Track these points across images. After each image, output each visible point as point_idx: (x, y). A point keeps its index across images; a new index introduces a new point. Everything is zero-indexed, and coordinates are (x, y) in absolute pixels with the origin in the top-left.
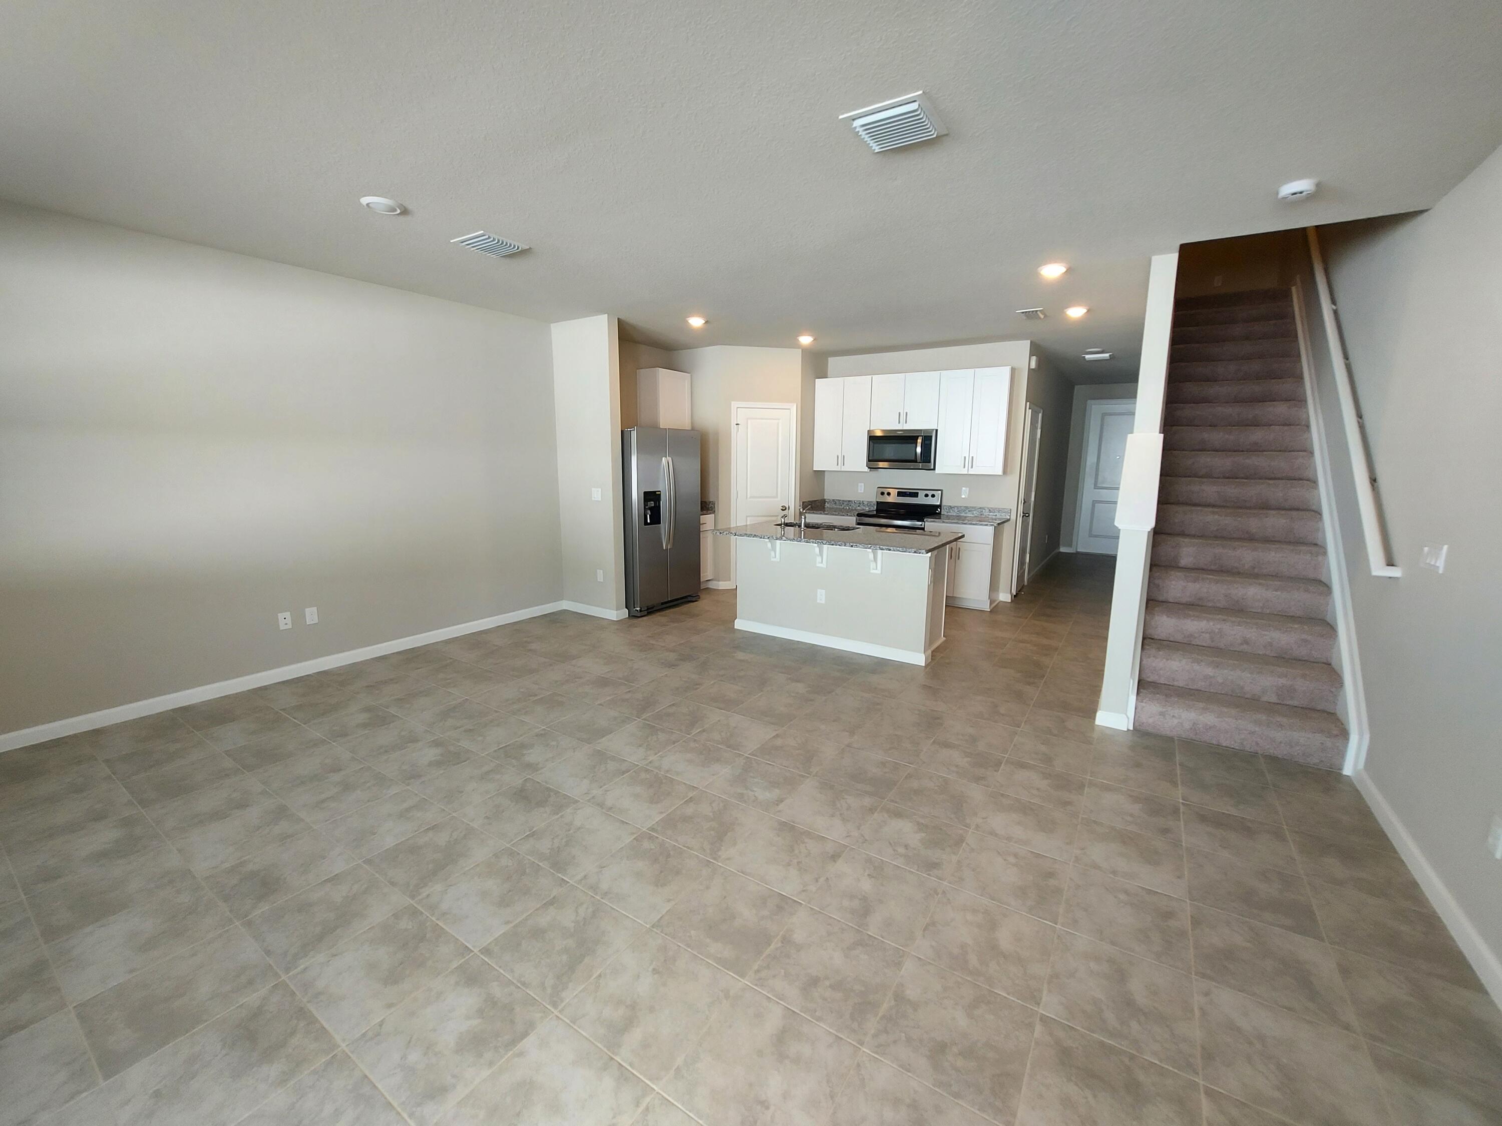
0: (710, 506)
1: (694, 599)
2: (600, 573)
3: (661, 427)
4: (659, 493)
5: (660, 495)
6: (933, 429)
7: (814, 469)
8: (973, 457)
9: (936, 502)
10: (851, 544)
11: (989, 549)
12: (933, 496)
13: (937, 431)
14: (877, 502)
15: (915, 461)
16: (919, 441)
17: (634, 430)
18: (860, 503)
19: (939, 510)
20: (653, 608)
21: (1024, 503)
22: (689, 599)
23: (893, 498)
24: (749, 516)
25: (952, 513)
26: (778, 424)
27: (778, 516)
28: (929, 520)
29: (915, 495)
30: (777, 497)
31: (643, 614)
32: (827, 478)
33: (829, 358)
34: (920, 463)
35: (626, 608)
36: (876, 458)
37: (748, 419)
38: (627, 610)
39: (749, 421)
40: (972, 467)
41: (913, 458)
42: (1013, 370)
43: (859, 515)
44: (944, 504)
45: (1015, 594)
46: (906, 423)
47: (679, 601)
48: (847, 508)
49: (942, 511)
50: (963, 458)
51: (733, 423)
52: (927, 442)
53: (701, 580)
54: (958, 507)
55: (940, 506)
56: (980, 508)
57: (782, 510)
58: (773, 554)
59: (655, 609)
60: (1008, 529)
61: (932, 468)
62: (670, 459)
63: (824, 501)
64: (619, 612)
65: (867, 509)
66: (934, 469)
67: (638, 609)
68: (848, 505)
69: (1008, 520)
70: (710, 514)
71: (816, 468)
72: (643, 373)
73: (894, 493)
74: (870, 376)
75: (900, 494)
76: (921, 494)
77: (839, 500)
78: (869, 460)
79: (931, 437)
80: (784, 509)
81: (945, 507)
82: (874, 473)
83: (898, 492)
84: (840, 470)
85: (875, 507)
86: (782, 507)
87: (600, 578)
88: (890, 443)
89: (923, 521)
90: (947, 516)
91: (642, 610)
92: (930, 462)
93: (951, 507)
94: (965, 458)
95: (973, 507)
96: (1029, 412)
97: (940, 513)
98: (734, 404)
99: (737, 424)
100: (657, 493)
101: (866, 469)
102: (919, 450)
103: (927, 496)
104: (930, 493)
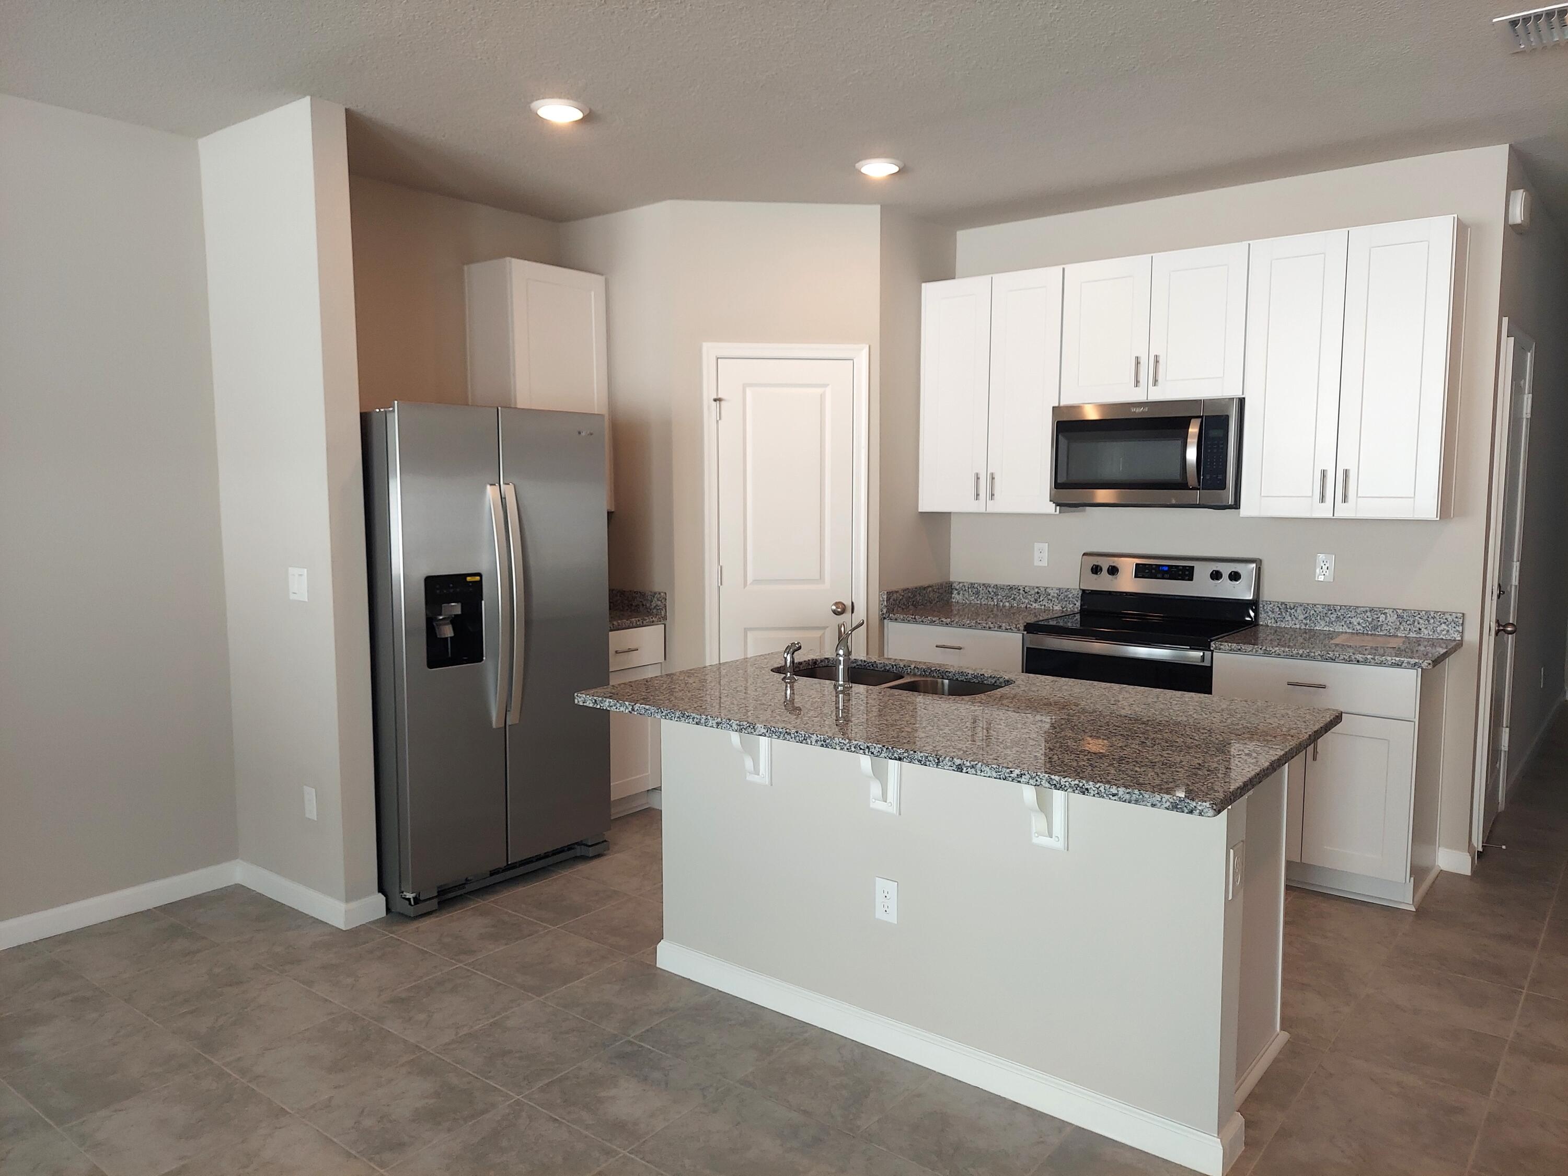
0: (654, 604)
1: (591, 852)
2: (310, 794)
3: (518, 406)
4: (478, 578)
5: (480, 583)
6: (1233, 398)
7: (919, 511)
8: (1346, 472)
9: (1243, 591)
10: (958, 762)
11: (1407, 735)
12: (1235, 576)
13: (1242, 401)
14: (1084, 591)
15: (1182, 485)
16: (1194, 430)
17: (394, 411)
18: (1039, 594)
19: (1252, 614)
20: (462, 886)
21: (1499, 597)
22: (579, 851)
23: (1127, 582)
24: (751, 629)
25: (1288, 623)
26: (822, 397)
27: (825, 628)
28: (1226, 646)
29: (1186, 573)
30: (821, 578)
31: (422, 908)
32: (956, 527)
33: (958, 233)
34: (1194, 489)
35: (381, 890)
36: (1076, 477)
37: (745, 386)
38: (384, 898)
39: (749, 391)
40: (1345, 499)
41: (1176, 476)
42: (1462, 229)
43: (1031, 628)
44: (1266, 595)
45: (1480, 849)
46: (1155, 382)
47: (550, 860)
48: (1007, 604)
49: (1262, 615)
50: (1318, 476)
51: (708, 394)
52: (1214, 433)
53: (612, 799)
54: (1305, 608)
55: (1254, 604)
56: (1372, 610)
57: (835, 612)
58: (749, 763)
59: (469, 888)
60: (1453, 669)
61: (1231, 501)
62: (509, 491)
63: (948, 588)
64: (354, 905)
65: (1057, 608)
66: (1236, 505)
67: (410, 896)
68: (1008, 597)
69: (1460, 644)
70: (652, 623)
71: (925, 506)
72: (477, 273)
73: (1128, 567)
74: (1061, 268)
75: (1142, 571)
76: (1202, 572)
77: (986, 586)
78: (1058, 485)
79: (1226, 419)
80: (840, 610)
81: (1269, 608)
82: (1075, 519)
83: (1137, 565)
84: (983, 510)
85: (1078, 604)
86: (836, 604)
87: (311, 811)
88: (1114, 439)
89: (1205, 647)
90: (1276, 631)
91: (422, 898)
92: (1222, 486)
93: (1285, 607)
94: (1324, 474)
95: (1348, 608)
96: (1509, 344)
97: (1255, 623)
98: (710, 350)
99: (715, 400)
100: (469, 579)
101: (1051, 508)
102: (1191, 454)
103: (1216, 575)
104: (1226, 569)
